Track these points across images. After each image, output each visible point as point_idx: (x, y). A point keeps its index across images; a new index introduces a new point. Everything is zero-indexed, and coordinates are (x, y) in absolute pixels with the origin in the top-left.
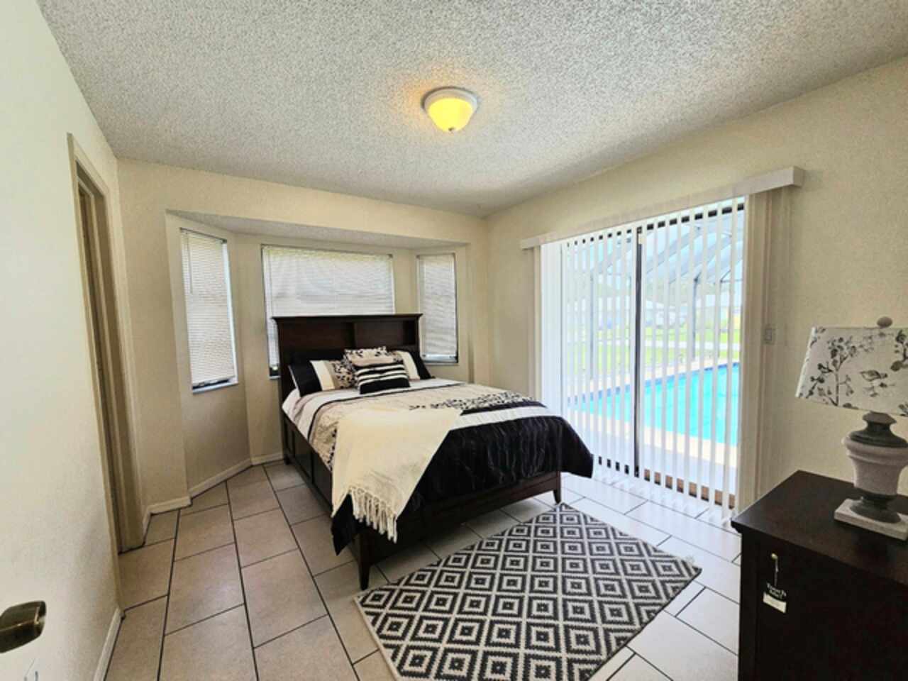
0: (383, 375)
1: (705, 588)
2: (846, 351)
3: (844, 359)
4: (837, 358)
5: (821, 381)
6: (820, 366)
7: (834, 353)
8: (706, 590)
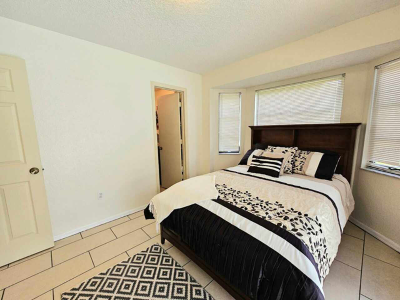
0: (261, 164)
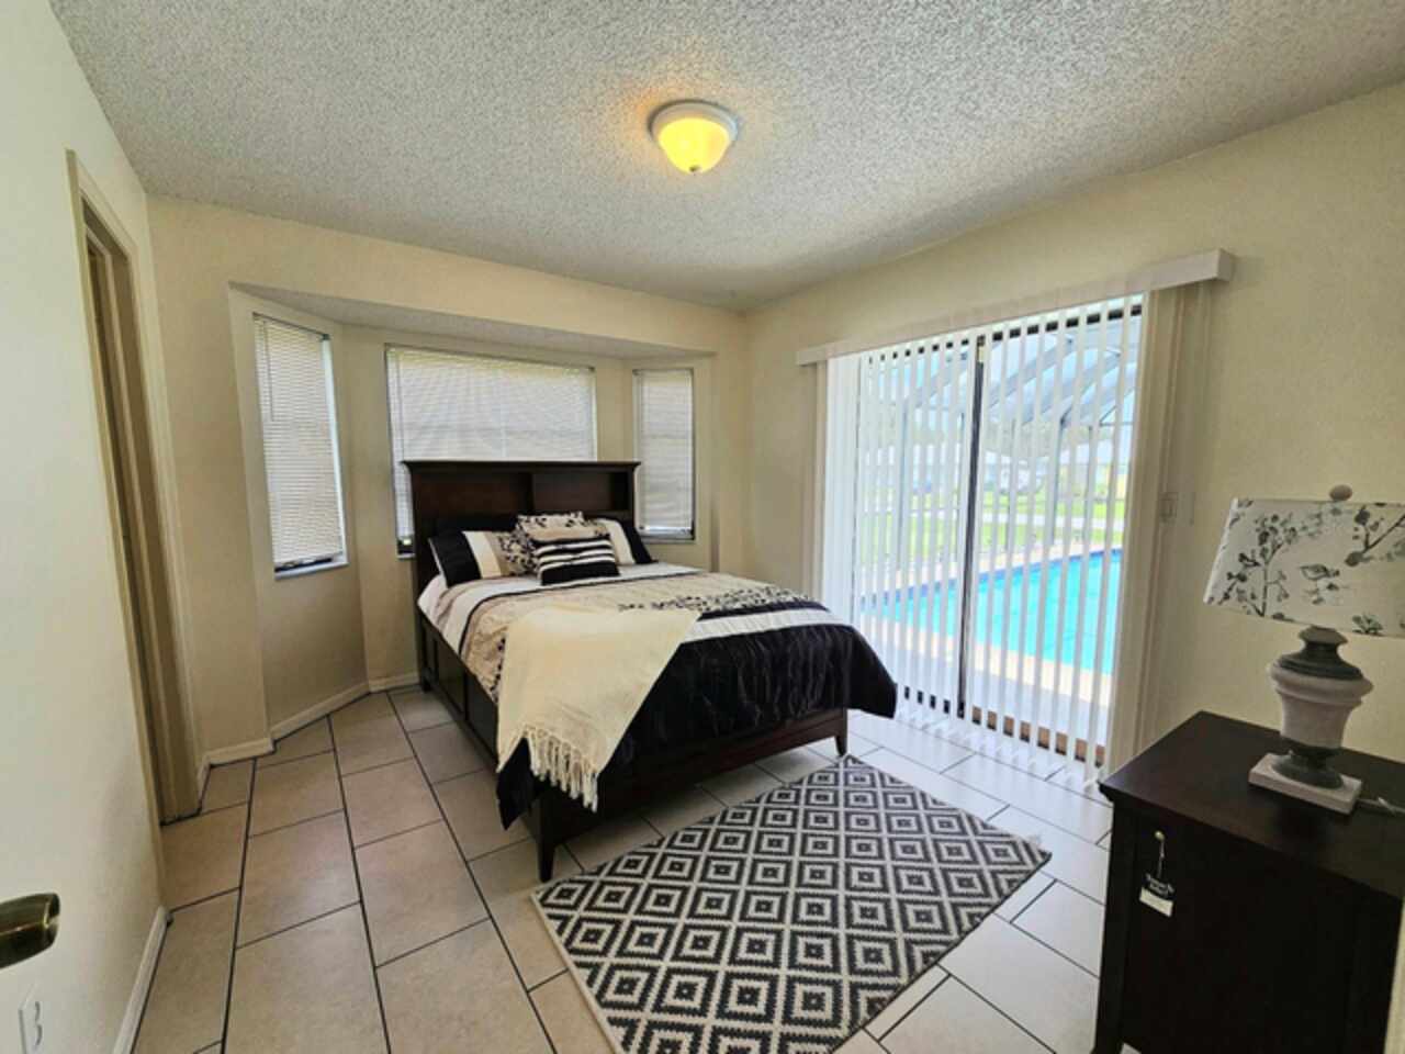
0: (578, 556)
1: (1055, 881)
2: (1282, 535)
3: (1277, 547)
4: (1268, 545)
5: (1242, 578)
6: (1243, 557)
7: (1263, 538)
8: (1057, 884)
